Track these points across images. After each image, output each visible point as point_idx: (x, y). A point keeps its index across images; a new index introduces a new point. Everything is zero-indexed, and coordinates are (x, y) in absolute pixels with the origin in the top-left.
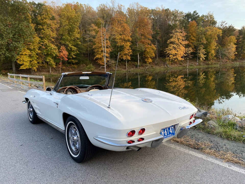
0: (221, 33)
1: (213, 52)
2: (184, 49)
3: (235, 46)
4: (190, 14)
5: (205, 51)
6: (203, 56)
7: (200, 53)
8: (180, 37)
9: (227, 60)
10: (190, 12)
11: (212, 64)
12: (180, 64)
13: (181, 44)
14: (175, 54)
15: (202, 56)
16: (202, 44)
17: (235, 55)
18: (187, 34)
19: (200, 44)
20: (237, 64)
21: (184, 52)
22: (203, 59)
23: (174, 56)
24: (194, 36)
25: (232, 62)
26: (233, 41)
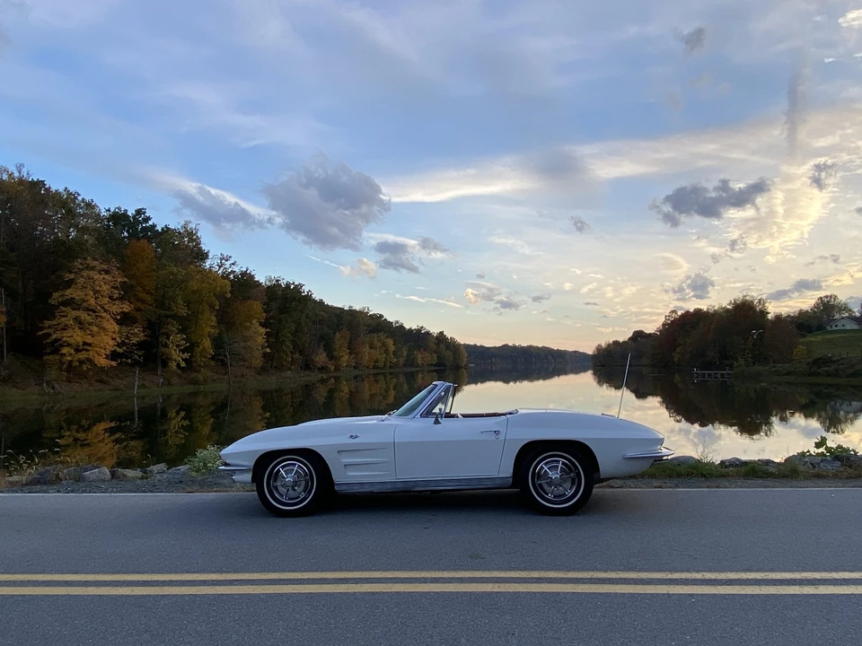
0: (228, 291)
1: (207, 343)
2: (117, 328)
3: (263, 330)
4: (125, 215)
5: (184, 339)
6: (177, 356)
7: (168, 347)
8: (105, 287)
9: (246, 371)
10: (126, 211)
11: (205, 381)
12: (101, 381)
13: (106, 311)
14: (85, 344)
15: (175, 357)
16: (174, 317)
17: (265, 355)
18: (126, 279)
19: (167, 317)
20: (271, 381)
21: (114, 339)
22: (178, 365)
23: (77, 350)
24: (147, 288)
25: (259, 378)
26: (258, 316)
